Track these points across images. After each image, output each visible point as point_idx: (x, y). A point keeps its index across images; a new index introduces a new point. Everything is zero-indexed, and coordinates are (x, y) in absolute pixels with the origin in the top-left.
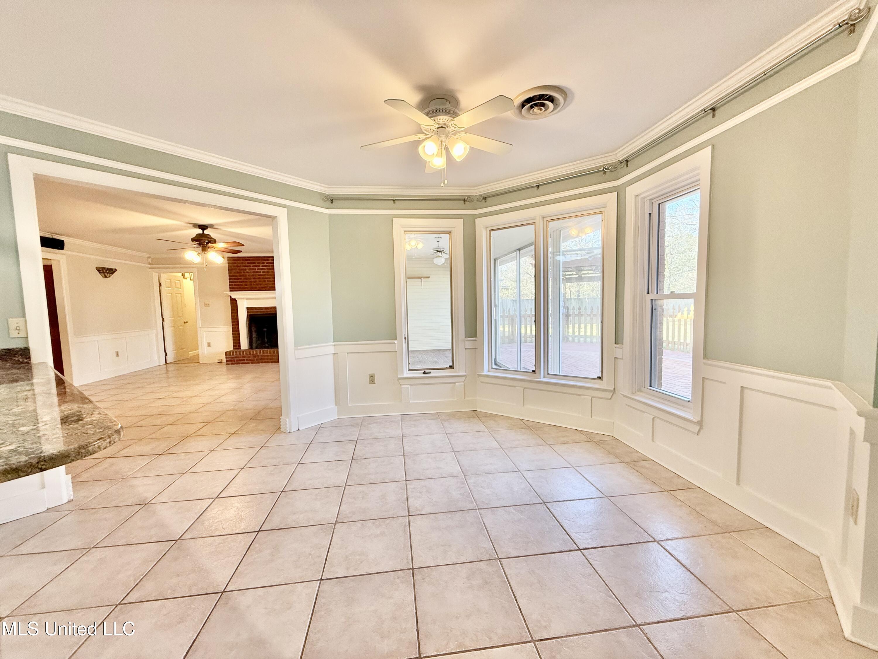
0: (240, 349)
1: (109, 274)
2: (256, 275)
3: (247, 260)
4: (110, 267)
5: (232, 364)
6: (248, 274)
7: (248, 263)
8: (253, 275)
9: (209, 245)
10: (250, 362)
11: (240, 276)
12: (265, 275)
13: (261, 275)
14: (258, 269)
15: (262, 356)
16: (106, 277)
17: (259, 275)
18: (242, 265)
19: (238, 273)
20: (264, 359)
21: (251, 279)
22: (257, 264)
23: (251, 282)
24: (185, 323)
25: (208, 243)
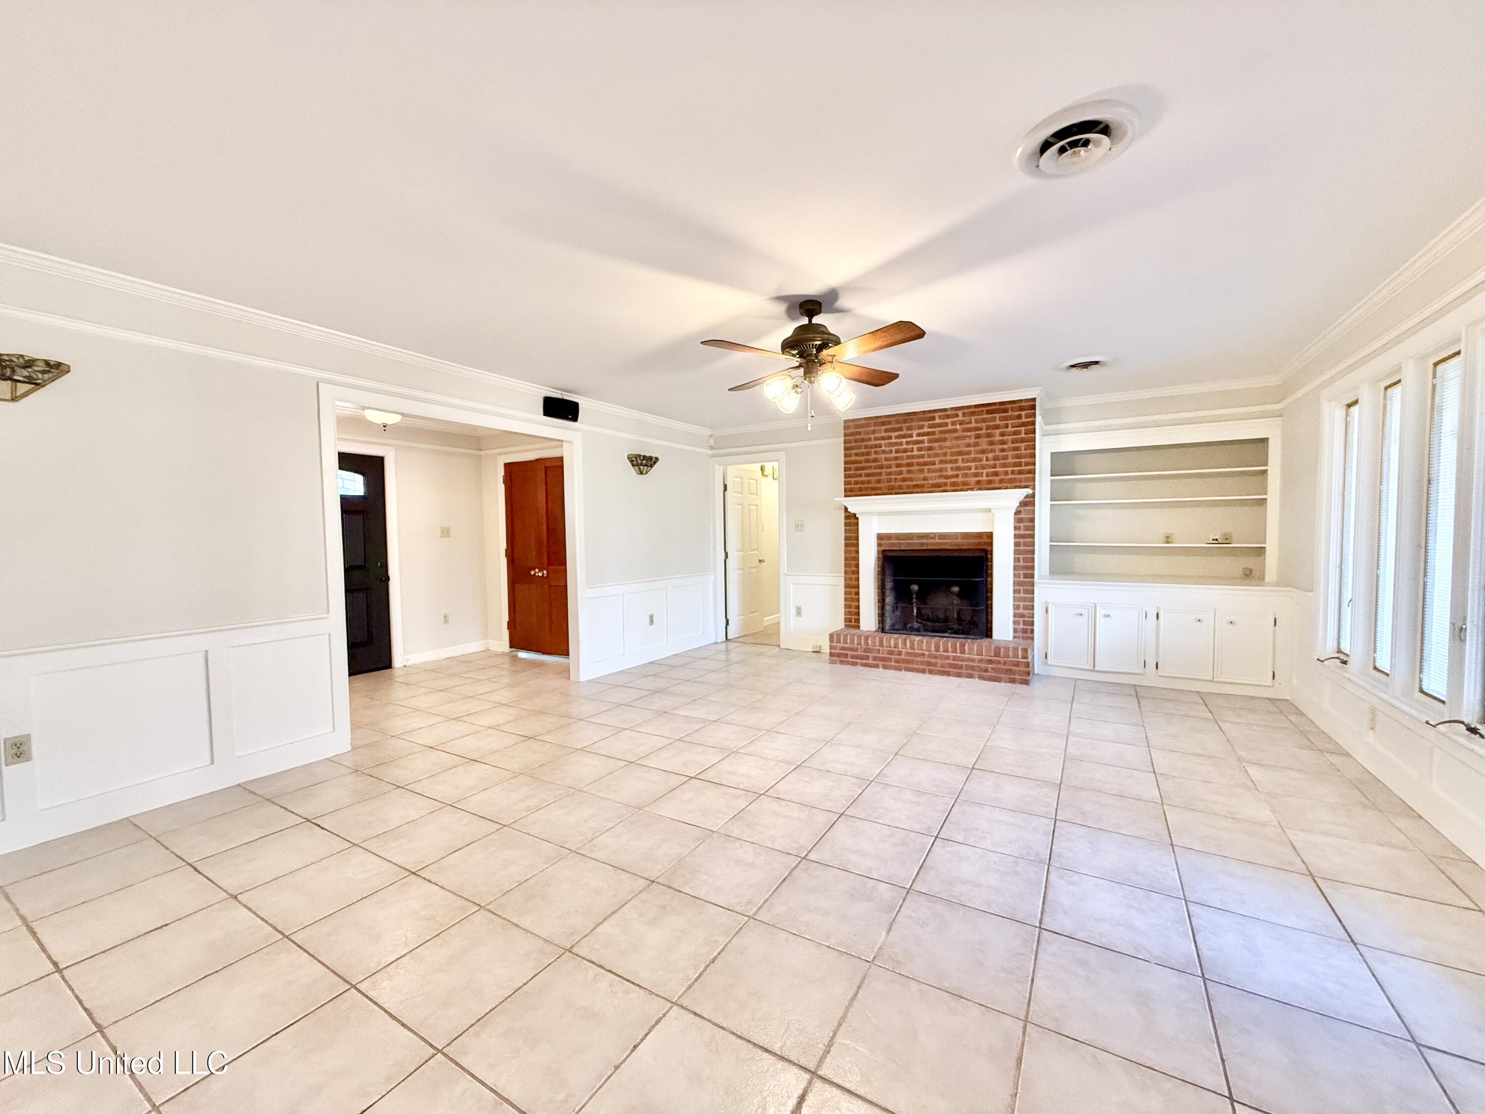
0: (859, 627)
1: (646, 468)
2: (901, 458)
3: (883, 424)
4: (648, 455)
5: (842, 662)
6: (883, 456)
7: (886, 431)
8: (896, 458)
9: (825, 353)
10: (880, 663)
11: (867, 461)
12: (922, 456)
13: (913, 457)
14: (907, 443)
15: (908, 654)
16: (641, 473)
17: (909, 457)
18: (872, 436)
19: (862, 454)
20: (912, 662)
21: (890, 467)
22: (905, 432)
23: (890, 474)
24: (760, 561)
25: (820, 349)
